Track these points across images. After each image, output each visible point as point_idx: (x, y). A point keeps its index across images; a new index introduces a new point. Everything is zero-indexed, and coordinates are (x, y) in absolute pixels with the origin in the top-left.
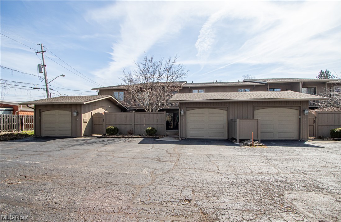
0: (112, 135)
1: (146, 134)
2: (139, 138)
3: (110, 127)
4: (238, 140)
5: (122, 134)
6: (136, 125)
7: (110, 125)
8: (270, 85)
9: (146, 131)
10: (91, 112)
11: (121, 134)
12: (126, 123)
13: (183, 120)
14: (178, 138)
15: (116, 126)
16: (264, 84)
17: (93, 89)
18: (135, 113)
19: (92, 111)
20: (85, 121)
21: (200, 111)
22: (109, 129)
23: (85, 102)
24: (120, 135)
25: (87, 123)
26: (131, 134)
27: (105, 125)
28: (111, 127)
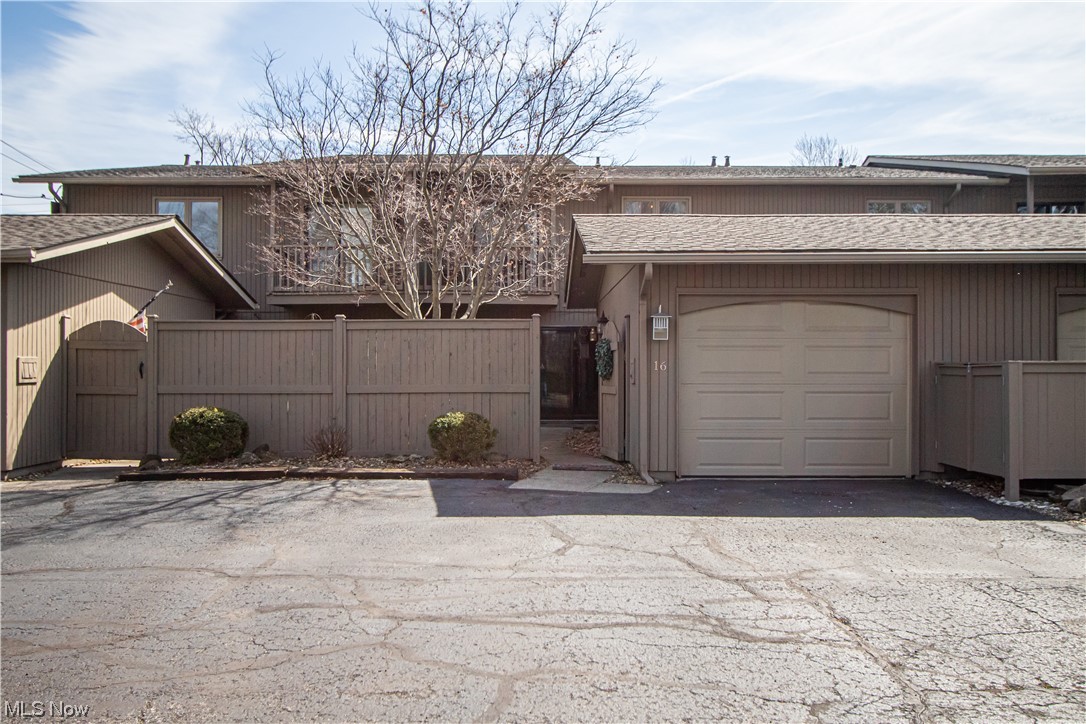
0: (213, 461)
1: (431, 451)
2: (396, 476)
3: (196, 411)
4: (1013, 486)
5: (277, 455)
6: (355, 400)
7: (195, 397)
8: (1036, 188)
9: (434, 432)
10: (57, 317)
11: (263, 452)
12: (291, 389)
13: (663, 367)
14: (636, 475)
15: (239, 408)
16: (1007, 181)
17: (23, 179)
18: (350, 327)
19: (65, 313)
20: (27, 371)
21: (755, 314)
22: (194, 422)
23: (38, 250)
24: (262, 460)
25: (36, 389)
26: (338, 455)
27: (152, 396)
28: (209, 414)
